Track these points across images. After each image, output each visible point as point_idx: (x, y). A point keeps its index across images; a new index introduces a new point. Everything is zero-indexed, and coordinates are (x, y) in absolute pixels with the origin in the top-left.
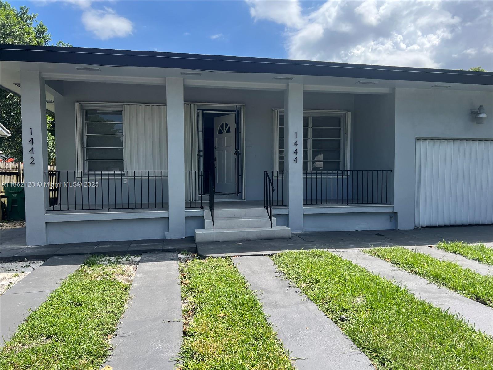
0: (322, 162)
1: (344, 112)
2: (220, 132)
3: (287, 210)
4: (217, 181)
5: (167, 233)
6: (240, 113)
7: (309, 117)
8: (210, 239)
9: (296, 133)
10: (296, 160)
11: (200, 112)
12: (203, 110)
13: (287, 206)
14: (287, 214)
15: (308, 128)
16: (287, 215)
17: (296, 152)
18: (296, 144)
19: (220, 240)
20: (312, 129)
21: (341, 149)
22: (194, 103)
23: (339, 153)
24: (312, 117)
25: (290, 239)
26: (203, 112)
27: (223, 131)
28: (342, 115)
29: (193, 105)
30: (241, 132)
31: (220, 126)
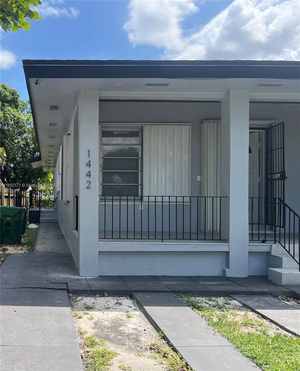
5: (228, 270)
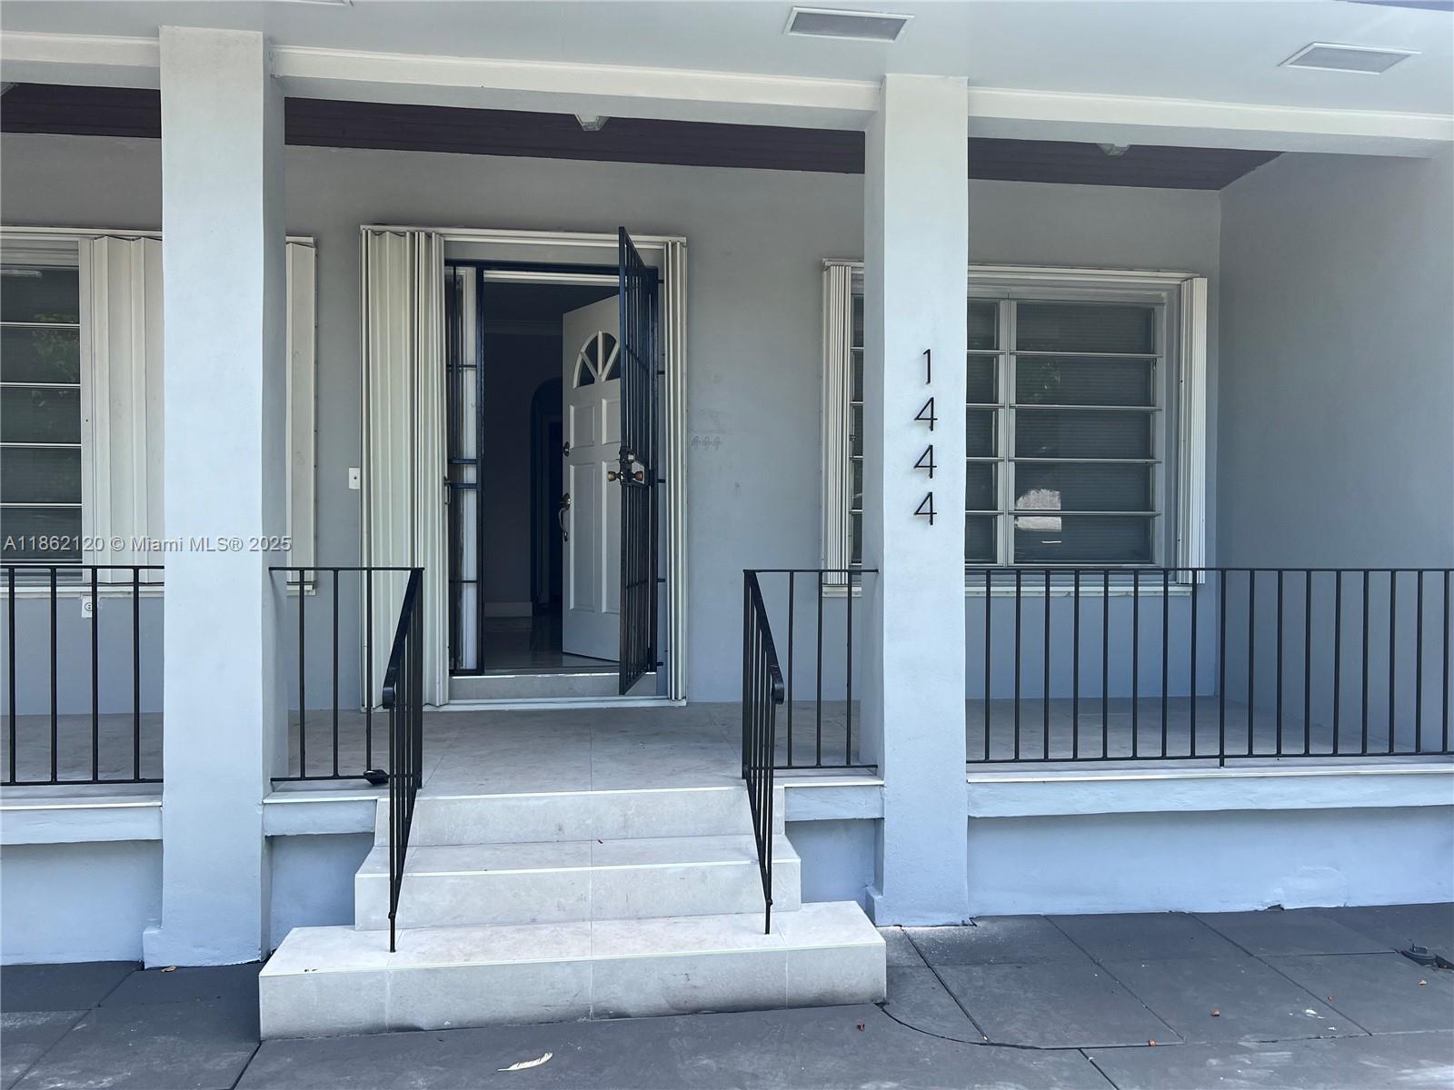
0: (1059, 519)
1: (1172, 278)
2: (587, 379)
3: (876, 793)
4: (571, 601)
5: (155, 932)
6: (662, 282)
7: (1002, 304)
8: (358, 1011)
9: (928, 352)
10: (926, 510)
11: (467, 274)
12: (481, 266)
13: (874, 769)
14: (877, 815)
15: (997, 356)
16: (878, 822)
17: (926, 463)
18: (927, 416)
19: (423, 1021)
20: (1014, 358)
21: (1158, 459)
22: (430, 230)
23: (1145, 474)
24: (1014, 304)
25: (881, 1005)
26: (479, 276)
27: (597, 371)
28: (1164, 294)
29: (423, 236)
30: (666, 373)
31: (583, 350)
